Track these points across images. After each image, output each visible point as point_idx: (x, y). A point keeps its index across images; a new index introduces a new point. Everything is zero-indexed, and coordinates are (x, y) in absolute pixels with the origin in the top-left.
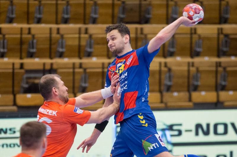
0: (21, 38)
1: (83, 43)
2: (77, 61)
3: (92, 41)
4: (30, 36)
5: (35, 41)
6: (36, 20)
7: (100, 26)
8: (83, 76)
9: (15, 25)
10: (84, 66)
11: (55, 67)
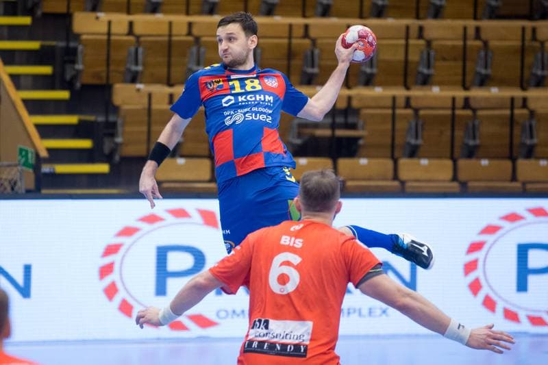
0: (290, 44)
1: (414, 57)
2: (400, 92)
3: (432, 53)
4: (307, 41)
5: (317, 52)
6: (320, 10)
7: (448, 22)
8: (413, 124)
9: (278, 19)
10: (413, 104)
11: (355, 104)
